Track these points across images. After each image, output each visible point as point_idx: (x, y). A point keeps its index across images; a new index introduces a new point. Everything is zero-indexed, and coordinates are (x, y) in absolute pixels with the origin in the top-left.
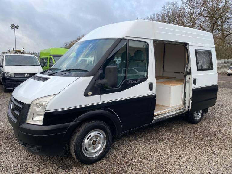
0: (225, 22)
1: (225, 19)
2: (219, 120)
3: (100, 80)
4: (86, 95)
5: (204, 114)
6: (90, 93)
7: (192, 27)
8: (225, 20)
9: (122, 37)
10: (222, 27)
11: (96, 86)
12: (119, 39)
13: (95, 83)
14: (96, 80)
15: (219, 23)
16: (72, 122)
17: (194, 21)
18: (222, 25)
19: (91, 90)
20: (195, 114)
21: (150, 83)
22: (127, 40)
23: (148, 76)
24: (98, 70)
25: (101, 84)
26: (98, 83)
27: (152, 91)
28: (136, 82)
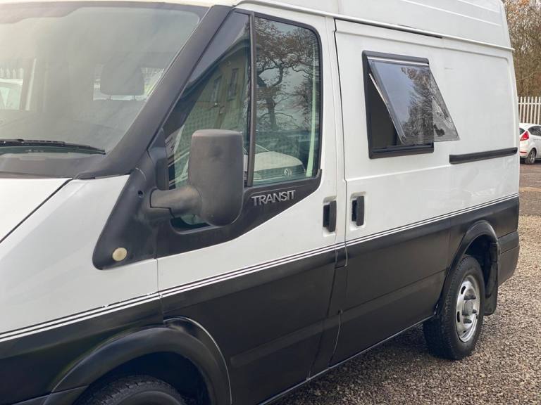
2: (534, 339)
3: (157, 193)
4: (103, 261)
5: (485, 319)
6: (120, 253)
11: (141, 217)
12: (218, 9)
13: (138, 205)
14: (140, 193)
16: (48, 394)
19: (123, 240)
20: (459, 321)
21: (327, 202)
22: (249, 15)
23: (321, 170)
24: (147, 148)
25: (170, 209)
26: (151, 207)
27: (333, 234)
28: (284, 198)
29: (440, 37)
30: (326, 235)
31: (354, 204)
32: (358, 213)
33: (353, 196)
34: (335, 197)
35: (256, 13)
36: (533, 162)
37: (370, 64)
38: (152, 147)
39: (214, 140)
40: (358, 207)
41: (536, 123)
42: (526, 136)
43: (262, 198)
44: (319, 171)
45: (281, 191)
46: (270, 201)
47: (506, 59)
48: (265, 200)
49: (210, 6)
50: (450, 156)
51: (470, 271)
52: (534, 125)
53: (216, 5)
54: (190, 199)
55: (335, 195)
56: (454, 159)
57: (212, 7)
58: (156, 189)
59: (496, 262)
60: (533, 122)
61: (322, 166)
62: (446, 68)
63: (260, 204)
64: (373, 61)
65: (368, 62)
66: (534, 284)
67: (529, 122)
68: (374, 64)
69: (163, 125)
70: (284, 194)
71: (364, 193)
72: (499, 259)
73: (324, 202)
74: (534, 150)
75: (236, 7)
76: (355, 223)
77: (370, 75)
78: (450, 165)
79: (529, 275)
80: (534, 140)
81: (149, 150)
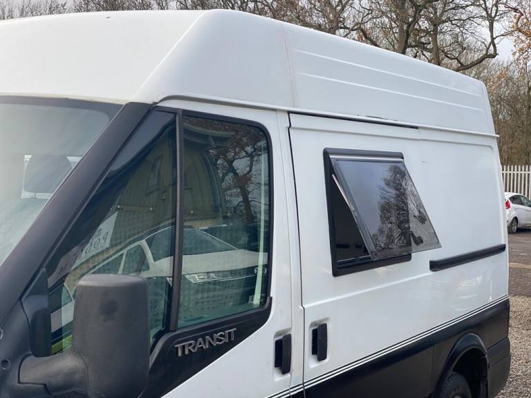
0: (445, 22)
1: (444, 11)
7: (332, 31)
8: (442, 15)
9: (148, 100)
10: (435, 40)
12: (133, 107)
14: (5, 362)
15: (424, 24)
17: (339, 8)
18: (434, 33)
21: (280, 335)
22: (175, 114)
23: (271, 298)
24: (20, 298)
25: (45, 385)
26: (19, 382)
27: (288, 375)
28: (221, 341)
29: (416, 128)
30: (278, 378)
31: (315, 333)
32: (319, 345)
33: (312, 325)
34: (290, 329)
35: (184, 111)
36: (514, 231)
37: (333, 164)
38: (28, 296)
39: (106, 291)
40: (319, 338)
41: (517, 192)
42: (508, 205)
43: (190, 345)
44: (268, 298)
45: (217, 332)
46: (202, 347)
47: (490, 147)
48: (194, 348)
49: (124, 103)
50: (430, 262)
51: (457, 391)
52: (515, 194)
53: (131, 103)
54: (72, 373)
55: (290, 326)
56: (435, 266)
57: (127, 104)
58: (30, 355)
59: (486, 377)
60: (513, 192)
61: (273, 293)
62: (423, 162)
63: (187, 352)
64: (337, 160)
65: (330, 161)
66: (525, 385)
67: (510, 191)
68: (338, 164)
69: (45, 265)
70: (221, 336)
71: (327, 319)
72: (489, 373)
73: (276, 336)
74: (516, 219)
75: (158, 105)
76: (316, 356)
77: (333, 176)
78: (431, 273)
79: (519, 373)
80: (516, 209)
81: (23, 299)
